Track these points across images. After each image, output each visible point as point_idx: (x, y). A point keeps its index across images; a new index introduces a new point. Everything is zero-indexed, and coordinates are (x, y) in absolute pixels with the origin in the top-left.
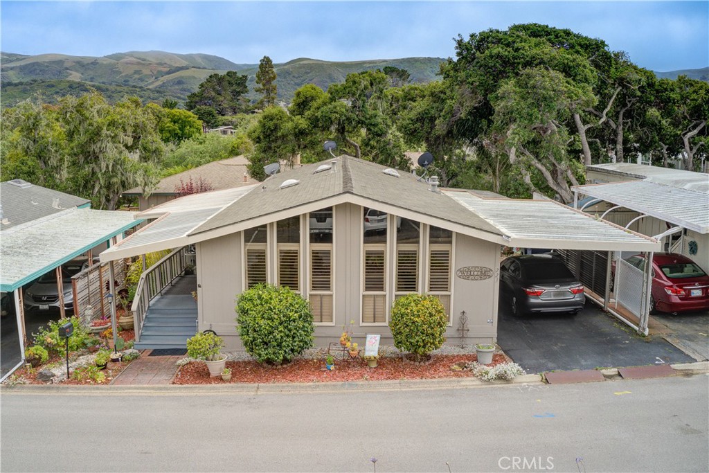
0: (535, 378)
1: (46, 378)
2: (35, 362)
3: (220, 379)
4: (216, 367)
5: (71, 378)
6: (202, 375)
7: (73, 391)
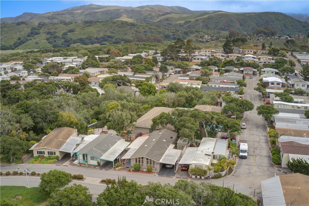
0: (158, 175)
1: (116, 170)
2: (115, 168)
3: (131, 172)
4: (131, 170)
5: (118, 170)
6: (130, 171)
7: (118, 172)
